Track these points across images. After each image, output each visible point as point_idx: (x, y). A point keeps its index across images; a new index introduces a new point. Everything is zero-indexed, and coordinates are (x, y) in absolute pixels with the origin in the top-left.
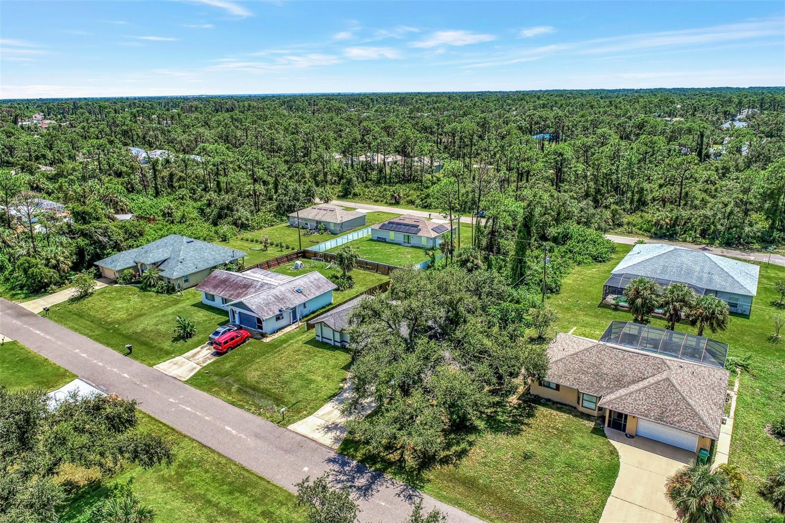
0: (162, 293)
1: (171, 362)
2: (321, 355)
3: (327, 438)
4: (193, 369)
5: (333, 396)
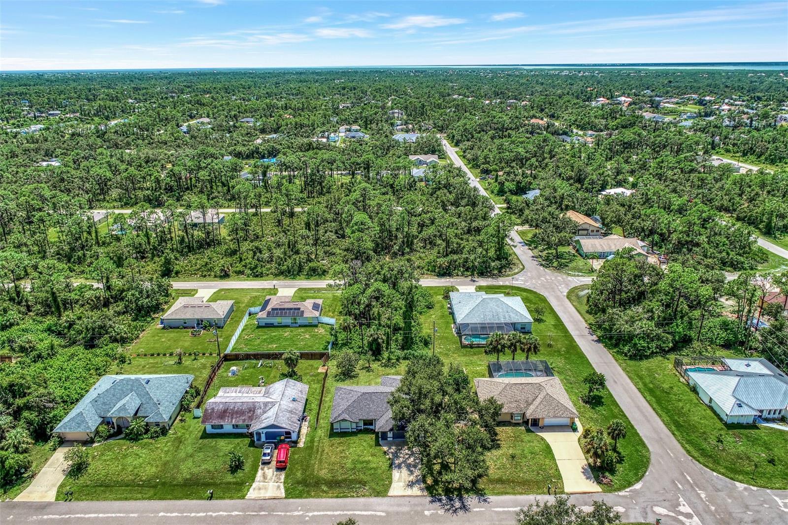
0: (157, 437)
1: (254, 489)
2: (352, 442)
3: (416, 491)
4: (279, 487)
5: (391, 466)
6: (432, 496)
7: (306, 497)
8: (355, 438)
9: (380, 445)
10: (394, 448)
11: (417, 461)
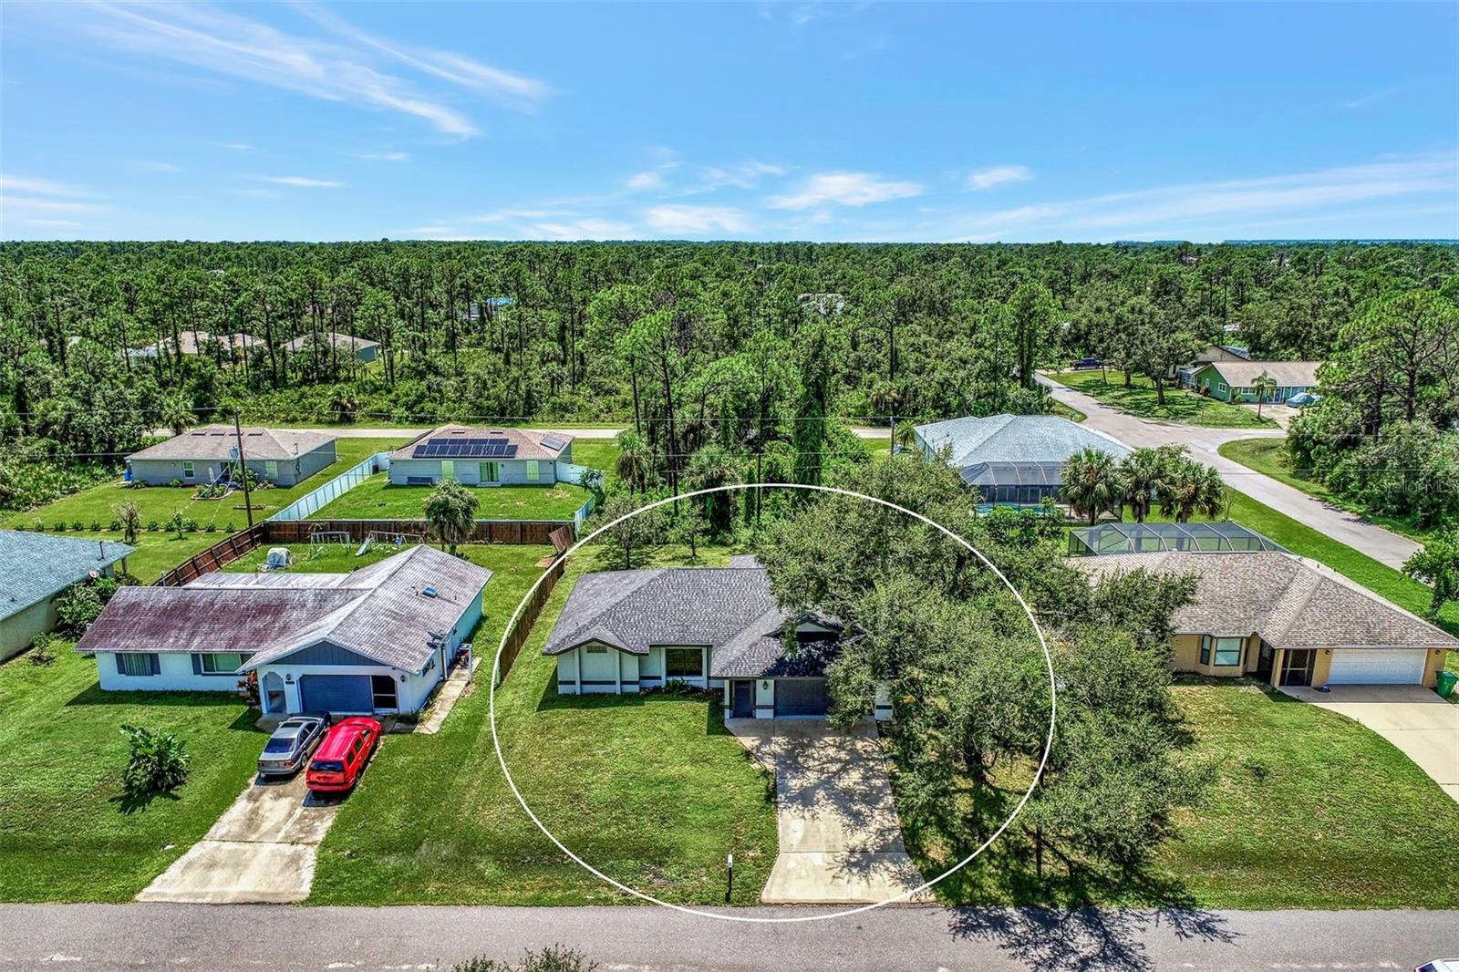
1: (190, 865)
2: (621, 720)
3: (884, 887)
4: (295, 860)
5: (771, 796)
6: (960, 906)
7: (400, 902)
8: (632, 710)
9: (727, 732)
10: (781, 740)
11: (879, 783)
